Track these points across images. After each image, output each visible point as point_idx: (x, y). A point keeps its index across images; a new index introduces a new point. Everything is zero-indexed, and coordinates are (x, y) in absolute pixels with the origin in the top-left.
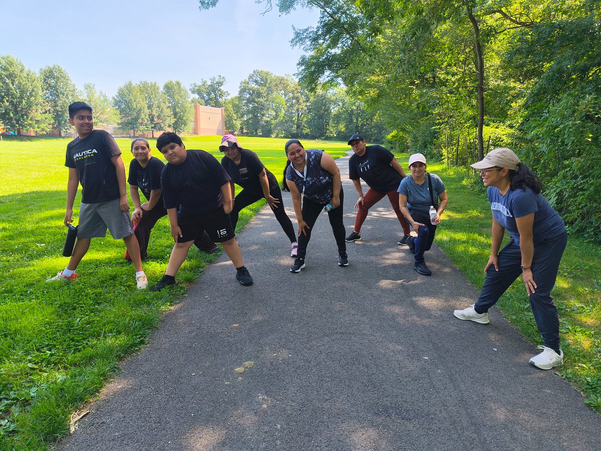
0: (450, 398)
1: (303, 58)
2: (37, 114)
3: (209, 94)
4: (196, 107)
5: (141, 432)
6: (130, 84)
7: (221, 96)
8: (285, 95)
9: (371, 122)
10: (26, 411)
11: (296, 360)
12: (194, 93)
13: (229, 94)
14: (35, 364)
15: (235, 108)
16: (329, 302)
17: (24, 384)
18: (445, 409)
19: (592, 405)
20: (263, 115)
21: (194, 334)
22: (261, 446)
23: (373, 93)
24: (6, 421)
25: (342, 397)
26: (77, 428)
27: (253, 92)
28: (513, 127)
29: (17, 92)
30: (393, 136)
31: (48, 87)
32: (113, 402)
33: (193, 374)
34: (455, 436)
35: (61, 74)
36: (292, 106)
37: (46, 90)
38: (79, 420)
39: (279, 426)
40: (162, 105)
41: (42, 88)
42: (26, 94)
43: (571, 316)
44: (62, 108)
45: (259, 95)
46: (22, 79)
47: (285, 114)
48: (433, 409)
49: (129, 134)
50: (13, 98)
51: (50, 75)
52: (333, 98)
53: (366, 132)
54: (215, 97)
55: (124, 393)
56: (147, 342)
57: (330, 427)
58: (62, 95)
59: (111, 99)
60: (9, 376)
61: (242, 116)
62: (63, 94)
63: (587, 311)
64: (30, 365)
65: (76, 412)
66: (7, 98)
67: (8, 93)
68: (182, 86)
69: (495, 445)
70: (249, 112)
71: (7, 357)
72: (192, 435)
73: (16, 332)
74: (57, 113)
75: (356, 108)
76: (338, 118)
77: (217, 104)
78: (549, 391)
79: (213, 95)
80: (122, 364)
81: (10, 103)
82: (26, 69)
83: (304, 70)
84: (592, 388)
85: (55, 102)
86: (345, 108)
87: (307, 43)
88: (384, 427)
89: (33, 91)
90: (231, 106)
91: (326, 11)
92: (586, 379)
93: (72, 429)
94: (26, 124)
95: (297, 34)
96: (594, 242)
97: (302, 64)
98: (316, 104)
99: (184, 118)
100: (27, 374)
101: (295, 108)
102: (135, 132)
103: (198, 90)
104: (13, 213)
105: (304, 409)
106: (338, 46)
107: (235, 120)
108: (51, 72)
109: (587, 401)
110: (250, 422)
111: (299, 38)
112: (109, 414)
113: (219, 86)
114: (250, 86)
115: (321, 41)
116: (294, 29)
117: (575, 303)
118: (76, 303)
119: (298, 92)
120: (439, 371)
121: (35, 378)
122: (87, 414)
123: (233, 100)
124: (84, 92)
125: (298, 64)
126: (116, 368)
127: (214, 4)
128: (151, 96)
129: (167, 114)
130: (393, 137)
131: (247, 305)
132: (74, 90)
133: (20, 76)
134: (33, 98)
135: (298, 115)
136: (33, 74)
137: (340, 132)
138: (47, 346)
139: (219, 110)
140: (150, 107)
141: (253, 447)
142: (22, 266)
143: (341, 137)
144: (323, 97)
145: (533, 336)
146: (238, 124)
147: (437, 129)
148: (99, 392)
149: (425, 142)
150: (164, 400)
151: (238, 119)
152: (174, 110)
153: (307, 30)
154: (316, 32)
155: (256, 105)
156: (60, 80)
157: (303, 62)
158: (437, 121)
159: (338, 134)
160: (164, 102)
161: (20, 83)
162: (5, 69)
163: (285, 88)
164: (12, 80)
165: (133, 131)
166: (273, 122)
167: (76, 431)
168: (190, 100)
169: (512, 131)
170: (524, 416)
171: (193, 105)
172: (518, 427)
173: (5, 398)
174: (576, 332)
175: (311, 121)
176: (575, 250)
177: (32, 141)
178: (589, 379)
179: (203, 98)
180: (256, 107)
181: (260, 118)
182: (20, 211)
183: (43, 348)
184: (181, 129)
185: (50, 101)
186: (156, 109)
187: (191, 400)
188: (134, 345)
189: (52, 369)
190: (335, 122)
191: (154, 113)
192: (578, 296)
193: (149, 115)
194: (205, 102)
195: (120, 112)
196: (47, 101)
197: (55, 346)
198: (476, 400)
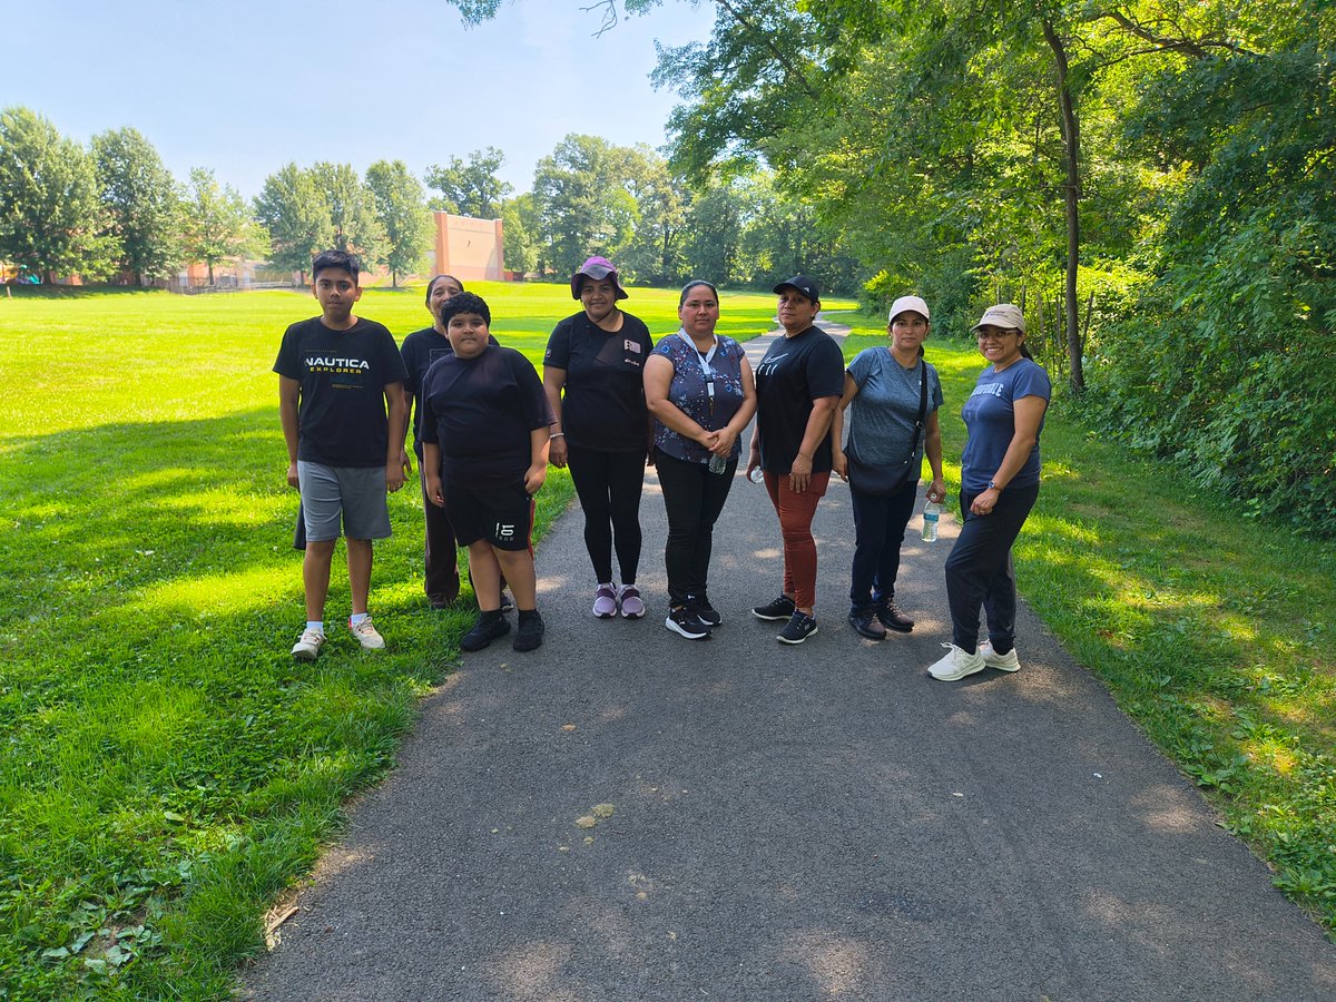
0: (1006, 877)
1: (679, 114)
2: (87, 236)
3: (467, 189)
4: (438, 218)
5: (405, 949)
6: (292, 168)
7: (494, 192)
8: (638, 190)
9: (829, 249)
10: (176, 907)
11: (697, 799)
12: (435, 188)
13: (511, 189)
14: (178, 812)
15: (524, 220)
16: (756, 675)
17: (162, 853)
18: (996, 899)
19: (1288, 890)
20: (589, 235)
21: (486, 746)
22: (641, 974)
23: (834, 189)
24: (141, 928)
25: (793, 877)
26: (280, 940)
27: (566, 185)
28: (1145, 267)
29: (41, 188)
30: (878, 283)
31: (109, 177)
32: (343, 889)
33: (494, 831)
34: (1019, 952)
35: (139, 147)
36: (652, 214)
37: (106, 182)
38: (281, 925)
39: (673, 936)
40: (364, 213)
41: (97, 180)
42: (62, 192)
43: (1255, 703)
44: (141, 224)
45: (579, 190)
46: (52, 160)
47: (637, 233)
48: (973, 899)
49: (293, 280)
50: (32, 202)
51: (114, 150)
52: (745, 196)
53: (818, 272)
54: (482, 196)
55: (361, 871)
56: (393, 764)
57: (773, 936)
58: (141, 195)
59: (250, 203)
60: (132, 837)
61: (542, 238)
62: (144, 193)
63: (1288, 691)
64: (169, 815)
65: (272, 909)
66: (19, 203)
67: (22, 189)
68: (407, 173)
69: (1095, 969)
70: (556, 228)
71: (121, 798)
72: (505, 953)
73: (130, 747)
74: (131, 236)
75: (795, 219)
76: (754, 241)
77: (486, 212)
78: (1204, 862)
79: (476, 191)
80: (349, 811)
81: (26, 212)
82: (61, 138)
83: (682, 138)
84: (1291, 855)
85: (126, 211)
86: (771, 218)
87: (688, 80)
88: (879, 935)
89: (76, 185)
90: (517, 215)
91: (730, 8)
92: (1278, 837)
93: (271, 943)
94: (63, 260)
95: (666, 60)
96: (1313, 535)
97: (677, 126)
98: (706, 210)
99: (413, 244)
100: (165, 833)
101: (660, 220)
102: (305, 275)
103: (442, 179)
104: (71, 478)
105: (721, 900)
106: (756, 83)
107: (526, 246)
108: (116, 142)
109: (1279, 882)
110: (615, 927)
111: (669, 67)
112: (337, 913)
113: (489, 171)
114: (557, 171)
115: (718, 75)
116: (658, 47)
117: (1266, 674)
118: (240, 682)
119: (666, 184)
120: (985, 821)
121: (183, 841)
122: (295, 913)
123: (520, 202)
124: (191, 188)
125: (668, 127)
126: (339, 819)
127: (490, 13)
128: (340, 195)
129: (374, 235)
130: (879, 285)
131: (588, 684)
132: (168, 183)
133: (46, 154)
134: (77, 202)
135: (667, 233)
136: (75, 147)
137: (760, 271)
138: (197, 774)
139: (489, 225)
140: (336, 219)
141: (626, 976)
142: (114, 601)
143: (762, 284)
144: (722, 194)
145: (1177, 747)
146: (532, 255)
147: (977, 275)
148: (312, 869)
149: (950, 301)
150: (442, 883)
151: (534, 245)
152: (391, 225)
153: (687, 49)
154: (708, 54)
155: (573, 213)
156: (136, 161)
157: (679, 120)
158: (978, 258)
159: (755, 277)
160: (369, 209)
161: (47, 168)
162: (15, 138)
163: (636, 175)
164: (29, 162)
165: (299, 272)
166: (610, 249)
167: (278, 947)
168: (425, 202)
169: (1142, 277)
170: (1151, 913)
171: (431, 213)
172: (1139, 935)
173: (132, 883)
174: (1263, 737)
175: (695, 249)
176: (1271, 552)
177: (75, 298)
178: (1284, 836)
179: (455, 197)
180: (571, 217)
181: (581, 242)
182: (85, 473)
183: (188, 778)
184: (405, 268)
185: (116, 207)
186: (350, 223)
187: (496, 883)
188: (369, 771)
189: (212, 821)
190: (750, 249)
191: (346, 232)
192: (1273, 658)
193: (336, 237)
194: (460, 207)
195: (271, 230)
196: (109, 209)
197: (212, 775)
198: (1059, 881)
